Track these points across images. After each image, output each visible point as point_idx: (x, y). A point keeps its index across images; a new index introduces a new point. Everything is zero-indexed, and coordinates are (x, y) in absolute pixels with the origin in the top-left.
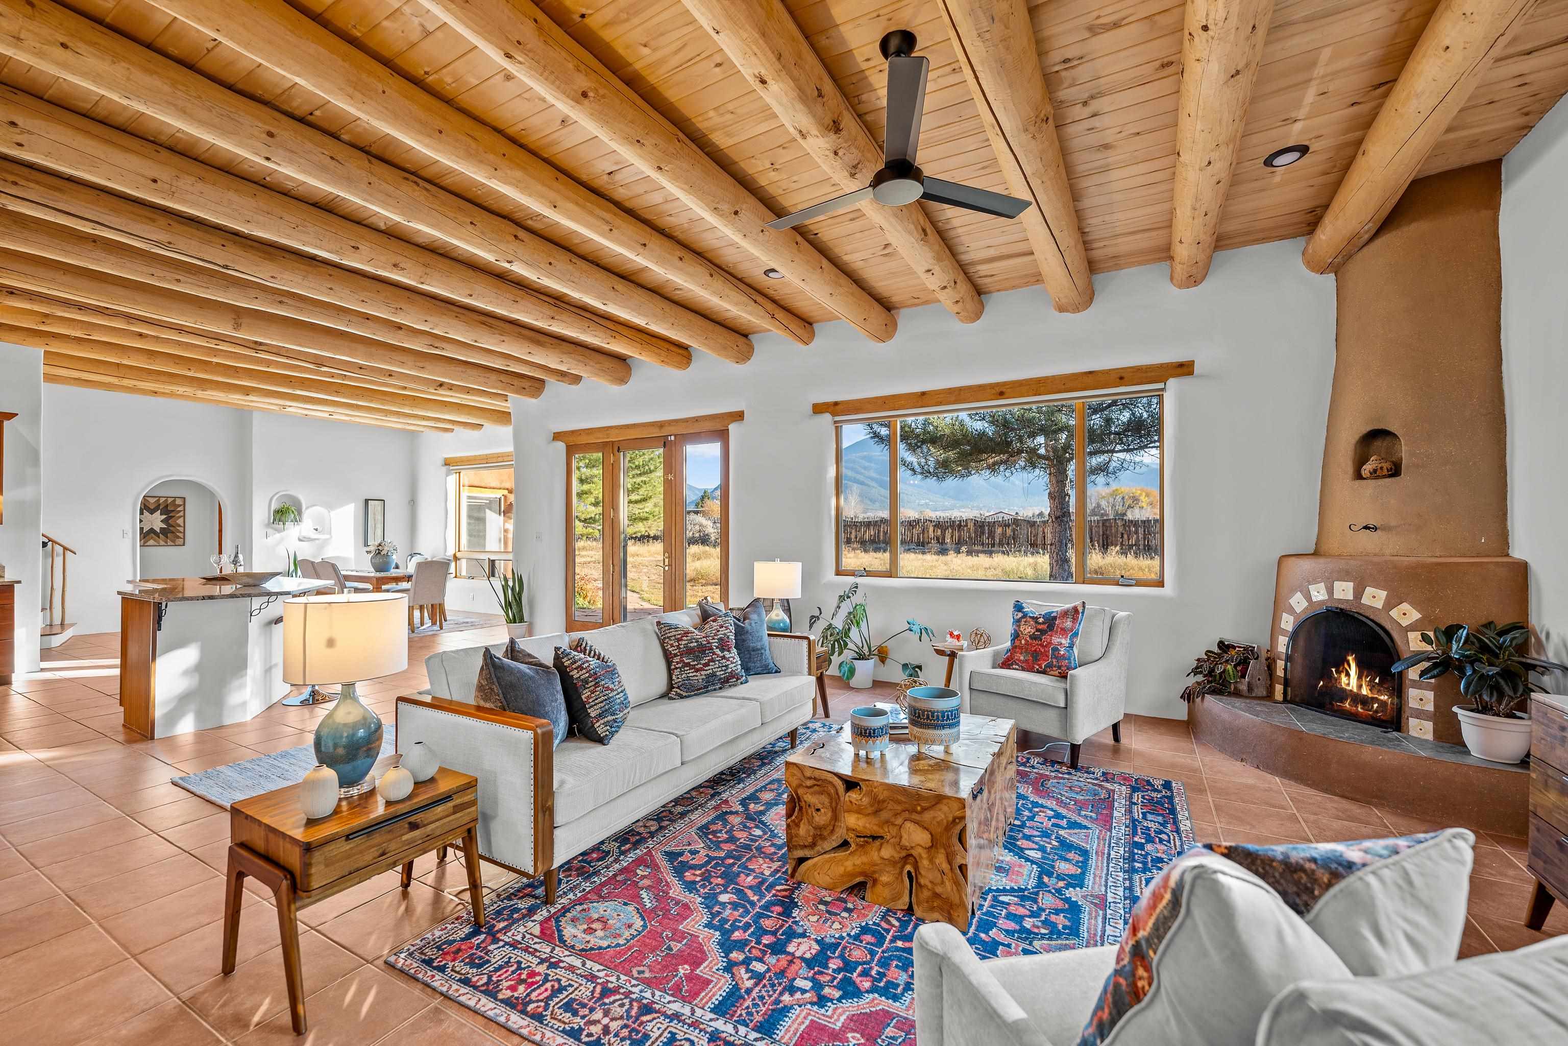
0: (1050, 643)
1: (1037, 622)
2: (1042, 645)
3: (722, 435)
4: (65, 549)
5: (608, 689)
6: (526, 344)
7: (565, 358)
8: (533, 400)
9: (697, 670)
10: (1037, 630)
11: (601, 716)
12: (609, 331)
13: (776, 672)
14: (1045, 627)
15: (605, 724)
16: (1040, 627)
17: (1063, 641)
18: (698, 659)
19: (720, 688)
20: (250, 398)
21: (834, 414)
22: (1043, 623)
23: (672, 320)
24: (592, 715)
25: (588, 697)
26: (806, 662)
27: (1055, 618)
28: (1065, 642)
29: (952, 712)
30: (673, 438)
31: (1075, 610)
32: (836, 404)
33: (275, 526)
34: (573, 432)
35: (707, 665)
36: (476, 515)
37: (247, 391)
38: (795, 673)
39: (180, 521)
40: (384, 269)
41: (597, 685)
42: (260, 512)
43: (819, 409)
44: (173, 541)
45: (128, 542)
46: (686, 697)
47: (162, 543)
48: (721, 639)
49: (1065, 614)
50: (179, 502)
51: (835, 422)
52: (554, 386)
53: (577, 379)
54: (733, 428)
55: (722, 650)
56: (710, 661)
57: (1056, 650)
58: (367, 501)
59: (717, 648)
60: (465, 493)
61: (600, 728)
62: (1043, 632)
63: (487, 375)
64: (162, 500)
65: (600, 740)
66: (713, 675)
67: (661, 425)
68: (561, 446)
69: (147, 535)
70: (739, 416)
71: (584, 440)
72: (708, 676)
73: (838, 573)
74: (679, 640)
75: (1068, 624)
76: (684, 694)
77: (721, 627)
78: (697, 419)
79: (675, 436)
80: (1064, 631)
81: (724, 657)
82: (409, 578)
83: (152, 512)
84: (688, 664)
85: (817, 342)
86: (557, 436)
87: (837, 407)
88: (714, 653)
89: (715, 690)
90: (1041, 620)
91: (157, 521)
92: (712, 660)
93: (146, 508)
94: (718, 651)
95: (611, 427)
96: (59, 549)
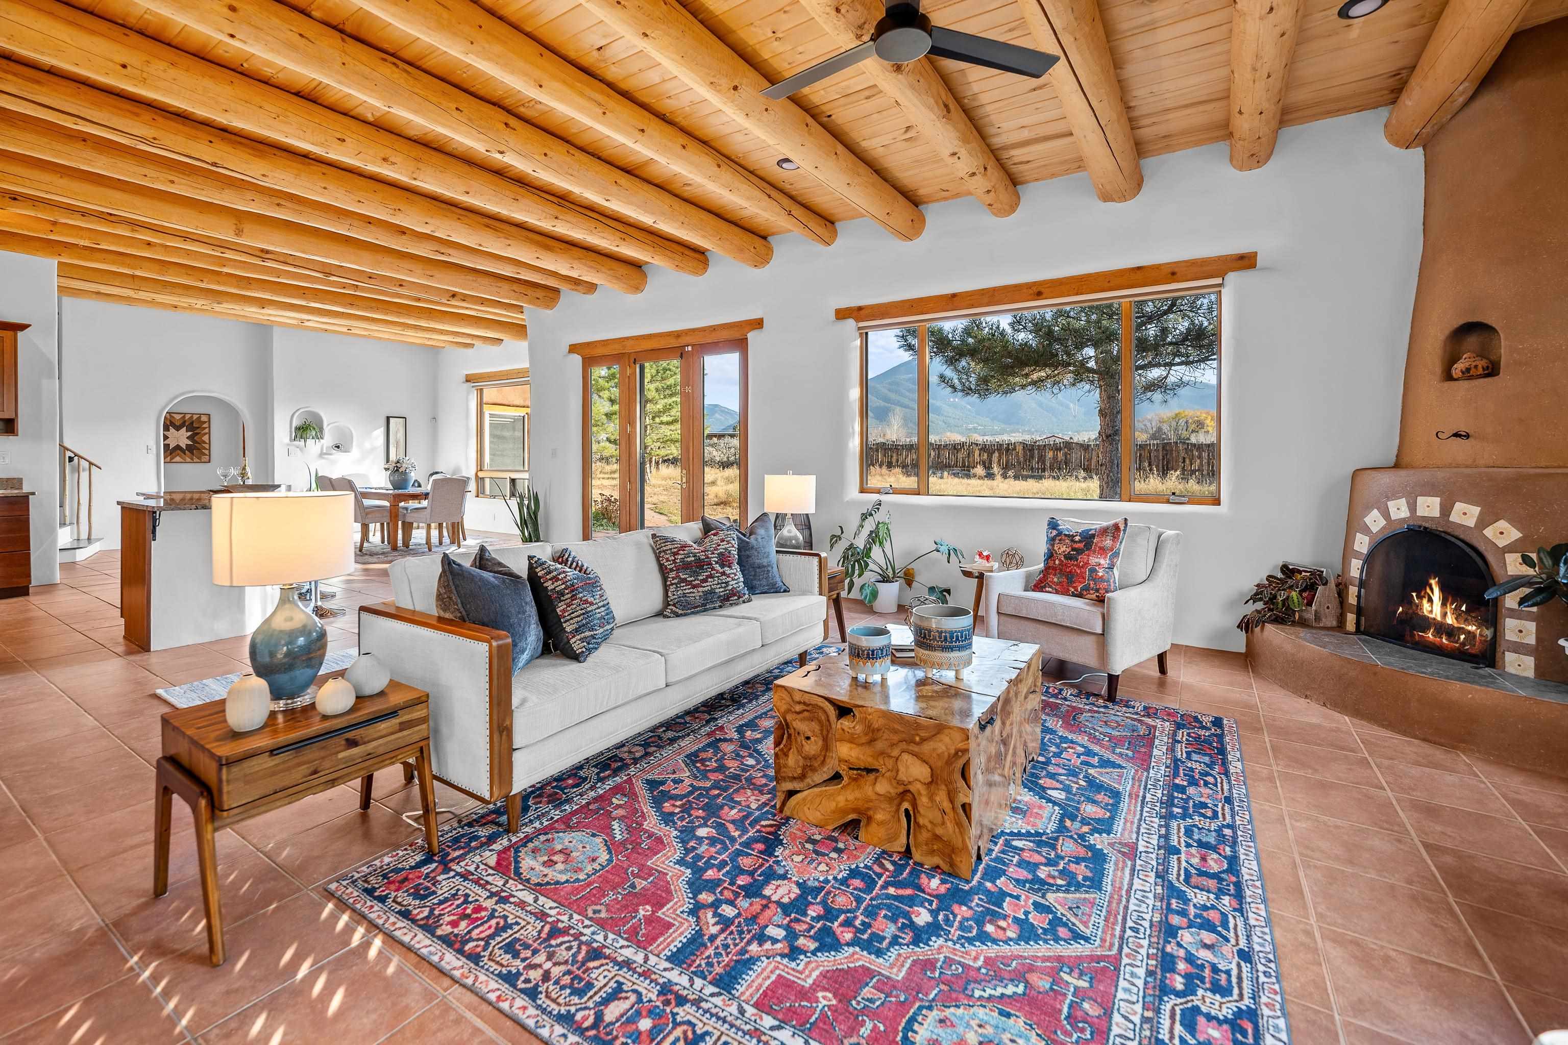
0: (1087, 564)
1: (1073, 541)
2: (1077, 566)
3: (741, 344)
4: (91, 464)
5: (586, 602)
6: (535, 248)
7: (576, 264)
8: (549, 312)
9: (694, 587)
10: (1073, 549)
11: (577, 631)
12: (617, 233)
13: (785, 591)
14: (1081, 545)
15: (581, 640)
16: (1076, 545)
17: (1102, 561)
18: (696, 574)
19: (720, 607)
20: (267, 311)
21: (858, 320)
22: (1080, 542)
24: (568, 629)
25: (564, 611)
26: (817, 581)
27: (1093, 536)
28: (1105, 562)
29: (962, 632)
30: (690, 348)
31: (1116, 527)
32: (860, 309)
33: (296, 443)
34: (588, 344)
35: (705, 581)
36: (498, 433)
37: (263, 303)
38: (804, 592)
39: (206, 438)
40: (374, 163)
41: (573, 598)
42: (282, 432)
43: (842, 314)
44: (199, 458)
45: (152, 457)
46: (681, 615)
47: (188, 460)
48: (721, 554)
49: (1104, 531)
50: (204, 418)
51: (859, 329)
52: (569, 296)
53: (591, 287)
54: (751, 336)
55: (722, 566)
56: (708, 577)
57: (1093, 571)
58: (388, 418)
59: (717, 563)
60: (487, 411)
61: (576, 644)
62: (1079, 551)
63: (499, 284)
64: (187, 417)
65: (576, 657)
66: (712, 592)
67: (678, 335)
68: (577, 359)
69: (171, 452)
70: (758, 324)
71: (600, 351)
72: (706, 593)
73: (862, 491)
74: (675, 554)
75: (1108, 542)
76: (680, 612)
77: (723, 541)
78: (714, 329)
79: (693, 346)
80: (1103, 550)
81: (723, 574)
82: (426, 496)
83: (178, 428)
84: (684, 580)
85: (840, 243)
86: (573, 349)
87: (862, 312)
88: (713, 569)
89: (715, 608)
90: (1078, 538)
91: (181, 438)
92: (711, 576)
93: (170, 423)
94: (717, 567)
95: (627, 338)
96: (85, 464)
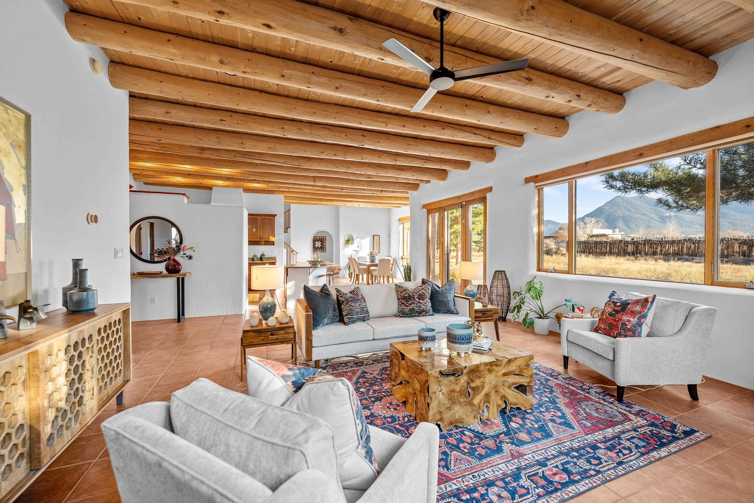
0: (621, 319)
1: (615, 306)
2: (615, 320)
3: (483, 200)
5: (351, 306)
6: (397, 171)
7: (414, 174)
8: (415, 192)
9: (406, 306)
10: (614, 310)
11: (347, 315)
12: (423, 161)
13: (456, 314)
14: (619, 309)
15: (348, 318)
16: (616, 308)
17: (632, 319)
18: (407, 301)
19: (419, 316)
20: (333, 203)
21: (535, 183)
22: (619, 306)
23: (441, 151)
24: (344, 314)
25: (343, 308)
26: (468, 311)
27: (629, 304)
28: (634, 320)
30: (464, 203)
31: (646, 300)
32: (537, 176)
33: (346, 245)
34: (429, 204)
35: (411, 304)
38: (464, 315)
39: (325, 244)
41: (347, 304)
42: (342, 241)
43: (528, 180)
44: (322, 250)
45: (310, 250)
46: (401, 317)
47: (319, 251)
48: (420, 294)
49: (637, 302)
50: (325, 238)
51: (537, 187)
52: (423, 186)
53: (428, 182)
54: (488, 195)
55: (419, 299)
56: (412, 303)
57: (624, 324)
58: (374, 236)
59: (417, 298)
61: (346, 320)
62: (617, 312)
64: (321, 238)
65: (345, 324)
66: (413, 309)
67: (459, 197)
68: (425, 211)
69: (315, 249)
70: (490, 189)
71: (433, 207)
72: (411, 309)
73: (539, 270)
74: (401, 293)
75: (638, 308)
76: (401, 315)
77: (423, 289)
78: (473, 193)
79: (465, 202)
80: (633, 313)
81: (419, 302)
83: (318, 241)
84: (403, 303)
85: (525, 144)
86: (424, 206)
87: (538, 178)
88: (415, 300)
89: (416, 316)
90: (618, 304)
91: (318, 244)
92: (414, 303)
93: (315, 240)
94: (417, 299)
95: (441, 201)
96: (295, 253)
